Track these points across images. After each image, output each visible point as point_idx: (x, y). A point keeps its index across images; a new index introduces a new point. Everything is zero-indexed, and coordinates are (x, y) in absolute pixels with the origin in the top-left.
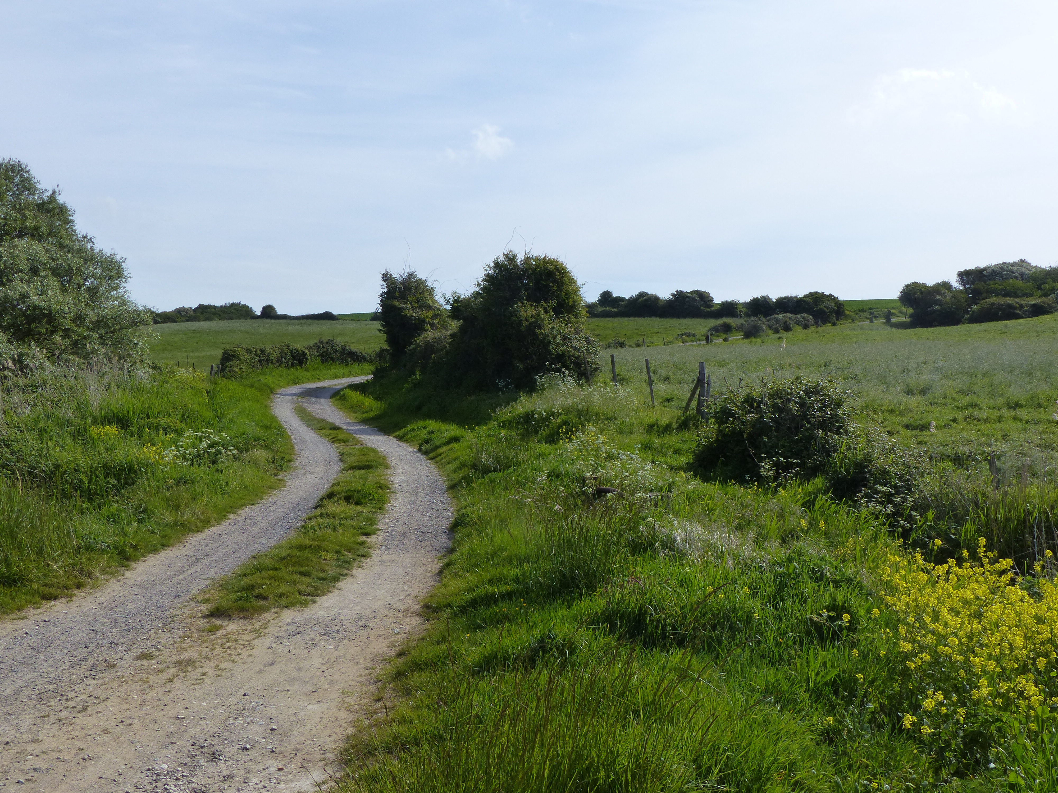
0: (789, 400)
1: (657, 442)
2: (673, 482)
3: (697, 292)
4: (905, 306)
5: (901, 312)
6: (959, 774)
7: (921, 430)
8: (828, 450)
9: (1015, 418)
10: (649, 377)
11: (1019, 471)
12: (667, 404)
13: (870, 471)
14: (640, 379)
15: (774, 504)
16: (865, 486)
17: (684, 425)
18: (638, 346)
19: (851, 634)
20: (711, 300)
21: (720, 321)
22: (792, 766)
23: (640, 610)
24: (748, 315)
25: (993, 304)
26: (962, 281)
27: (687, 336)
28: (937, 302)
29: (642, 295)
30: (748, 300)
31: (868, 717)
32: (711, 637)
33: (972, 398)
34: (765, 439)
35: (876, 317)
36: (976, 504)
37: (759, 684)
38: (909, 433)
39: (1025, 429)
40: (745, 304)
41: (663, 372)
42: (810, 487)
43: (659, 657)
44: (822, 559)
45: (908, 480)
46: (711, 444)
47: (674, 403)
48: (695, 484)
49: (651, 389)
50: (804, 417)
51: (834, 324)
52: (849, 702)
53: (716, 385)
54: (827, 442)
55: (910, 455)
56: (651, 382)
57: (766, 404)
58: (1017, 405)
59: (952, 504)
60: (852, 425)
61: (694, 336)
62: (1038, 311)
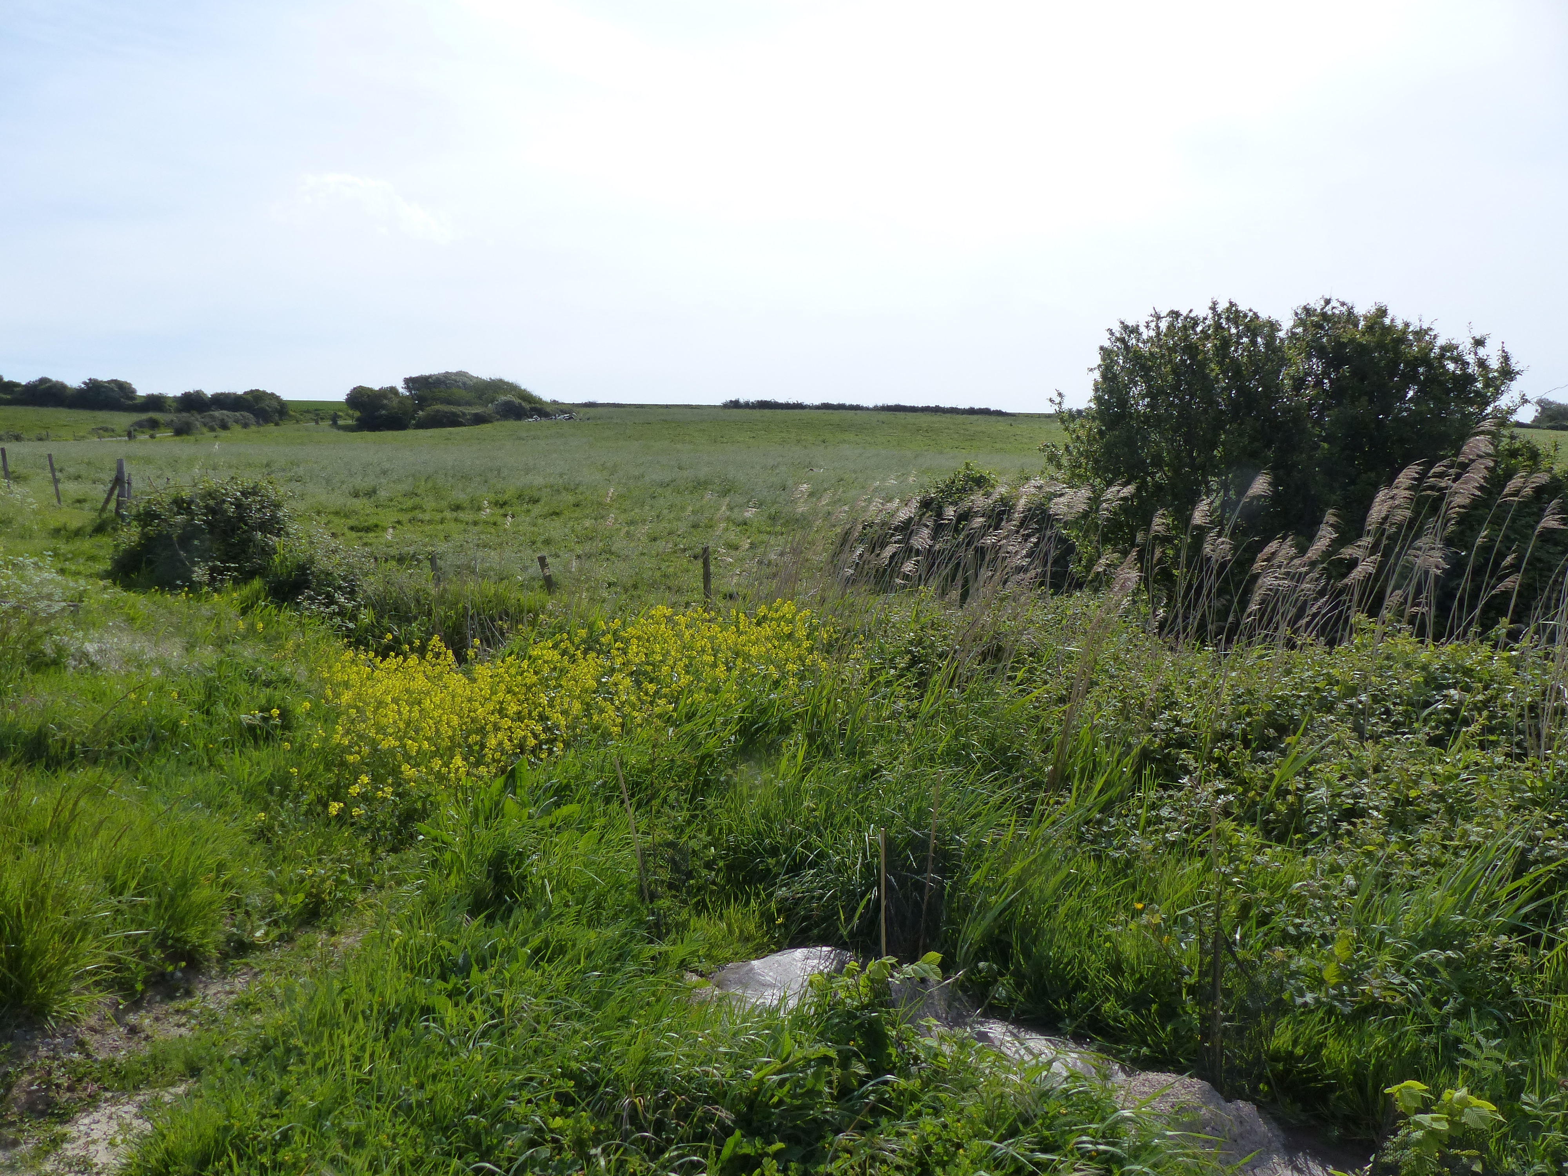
0: (224, 501)
1: (63, 547)
2: (85, 591)
3: (115, 382)
4: (352, 409)
5: (348, 415)
6: (394, 850)
7: (367, 532)
8: (267, 552)
9: (456, 520)
10: (54, 476)
11: (459, 570)
12: (78, 505)
13: (312, 573)
14: (42, 479)
15: (205, 609)
16: (308, 588)
17: (99, 529)
18: (41, 439)
19: (287, 733)
20: (133, 391)
21: (144, 416)
22: (221, 867)
23: (40, 729)
24: (179, 410)
25: (438, 411)
26: (408, 388)
27: (105, 431)
28: (384, 407)
29: (43, 381)
30: (179, 394)
31: (304, 808)
32: (130, 751)
33: (417, 500)
34: (196, 542)
35: (322, 419)
36: (418, 601)
37: (185, 791)
38: (354, 534)
39: (465, 530)
40: (175, 398)
41: (72, 470)
42: (246, 591)
43: (65, 778)
44: (257, 661)
45: (352, 580)
46: (133, 548)
47: (87, 506)
48: (115, 593)
49: (57, 490)
50: (241, 519)
51: (277, 424)
52: (283, 796)
53: (137, 484)
54: (267, 544)
55: (354, 556)
56: (56, 481)
57: (197, 505)
58: (457, 508)
59: (395, 602)
60: (293, 528)
61: (113, 431)
62: (479, 420)
